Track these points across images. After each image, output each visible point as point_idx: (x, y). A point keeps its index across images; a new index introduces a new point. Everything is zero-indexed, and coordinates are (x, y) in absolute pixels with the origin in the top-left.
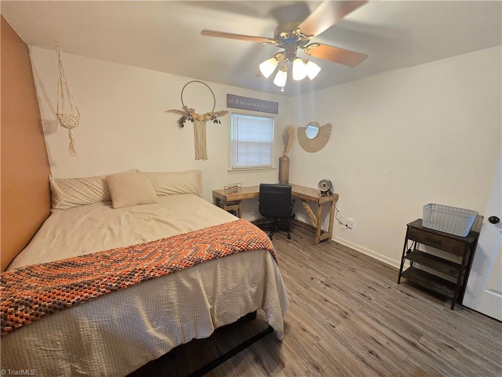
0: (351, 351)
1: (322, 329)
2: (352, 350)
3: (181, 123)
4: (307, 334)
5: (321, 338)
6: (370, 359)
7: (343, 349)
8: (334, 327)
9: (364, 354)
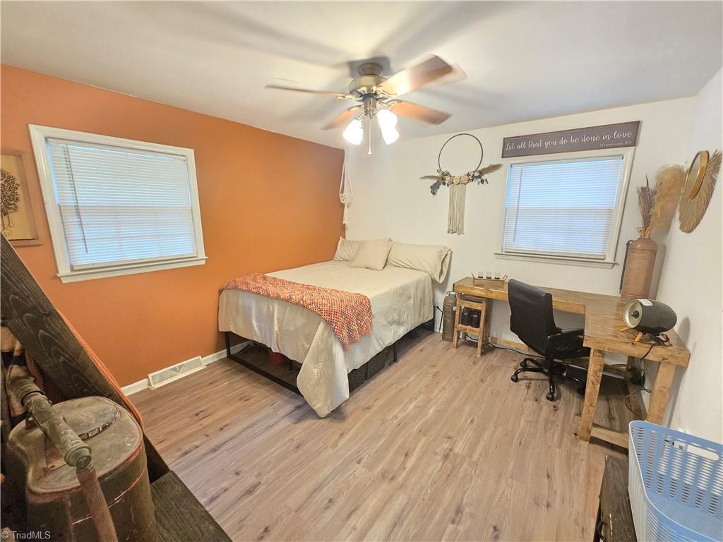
0: (326, 479)
1: (349, 450)
2: (329, 480)
3: (434, 189)
4: (337, 437)
5: (335, 450)
6: (320, 498)
7: (327, 471)
8: (359, 462)
9: (326, 492)
